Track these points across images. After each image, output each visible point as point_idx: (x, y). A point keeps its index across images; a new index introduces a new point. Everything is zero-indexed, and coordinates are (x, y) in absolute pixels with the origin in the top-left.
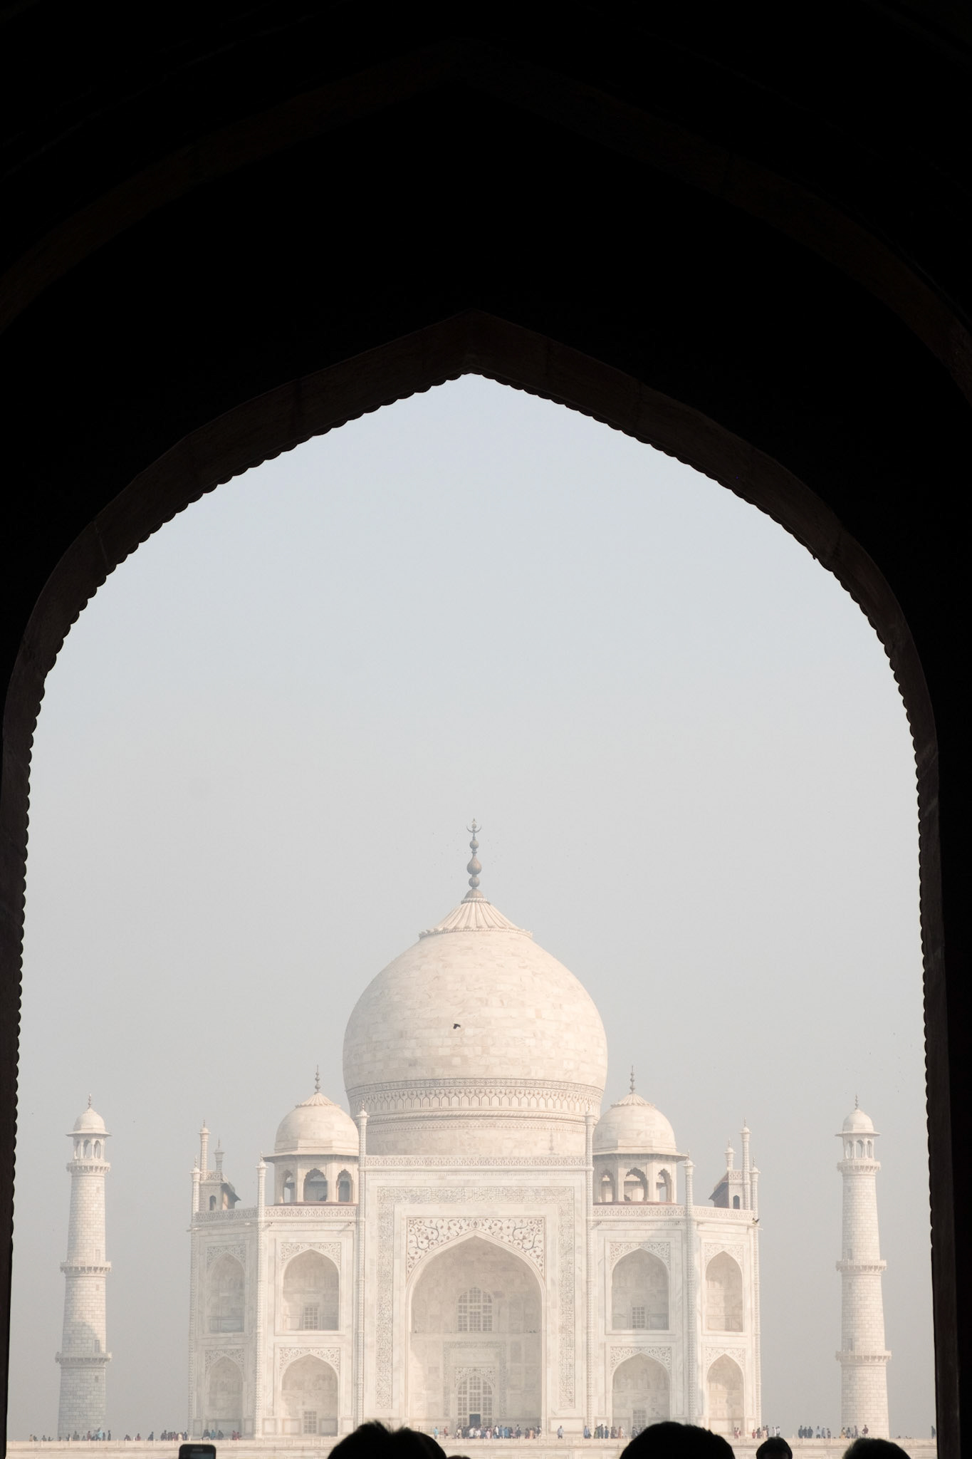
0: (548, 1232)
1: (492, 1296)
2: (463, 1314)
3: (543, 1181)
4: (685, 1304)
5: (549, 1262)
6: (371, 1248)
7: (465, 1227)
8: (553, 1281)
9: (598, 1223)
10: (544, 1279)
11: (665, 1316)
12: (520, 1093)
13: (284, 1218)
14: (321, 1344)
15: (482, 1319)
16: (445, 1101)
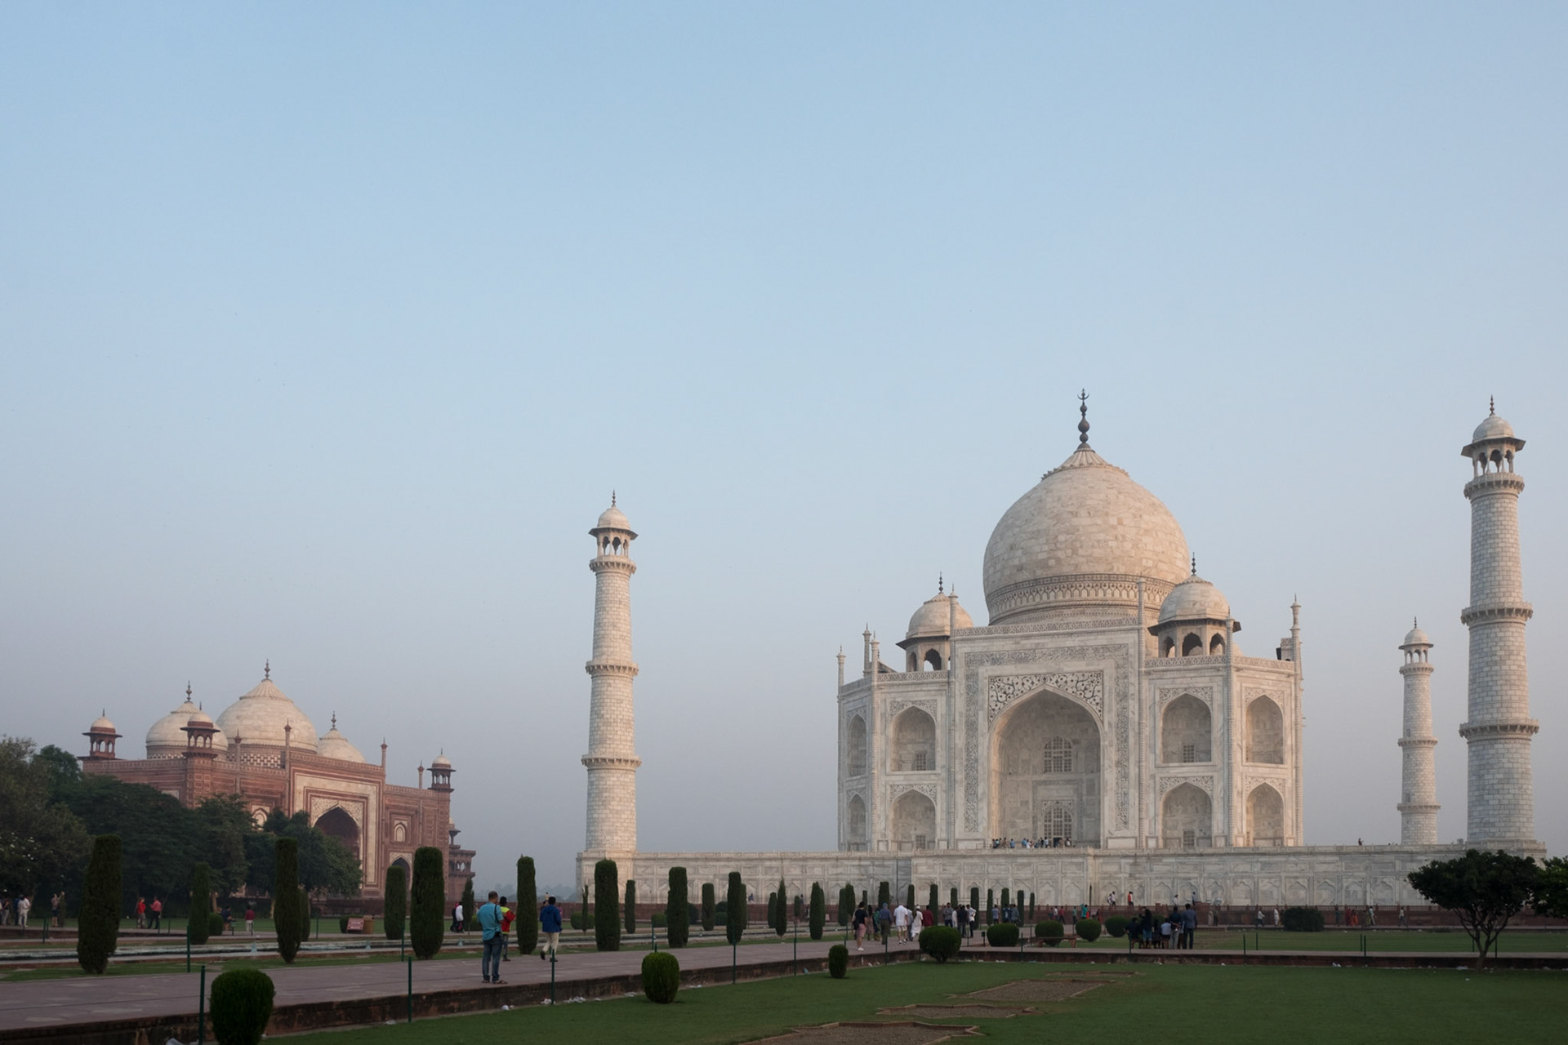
0: (1106, 683)
1: (1071, 743)
2: (1048, 759)
3: (1102, 640)
4: (1226, 739)
5: (1106, 708)
6: (960, 703)
7: (1036, 682)
8: (1110, 724)
9: (1148, 673)
10: (1103, 722)
11: (1208, 753)
12: (1105, 586)
13: (892, 682)
14: (922, 781)
15: (1063, 762)
16: (1045, 597)
